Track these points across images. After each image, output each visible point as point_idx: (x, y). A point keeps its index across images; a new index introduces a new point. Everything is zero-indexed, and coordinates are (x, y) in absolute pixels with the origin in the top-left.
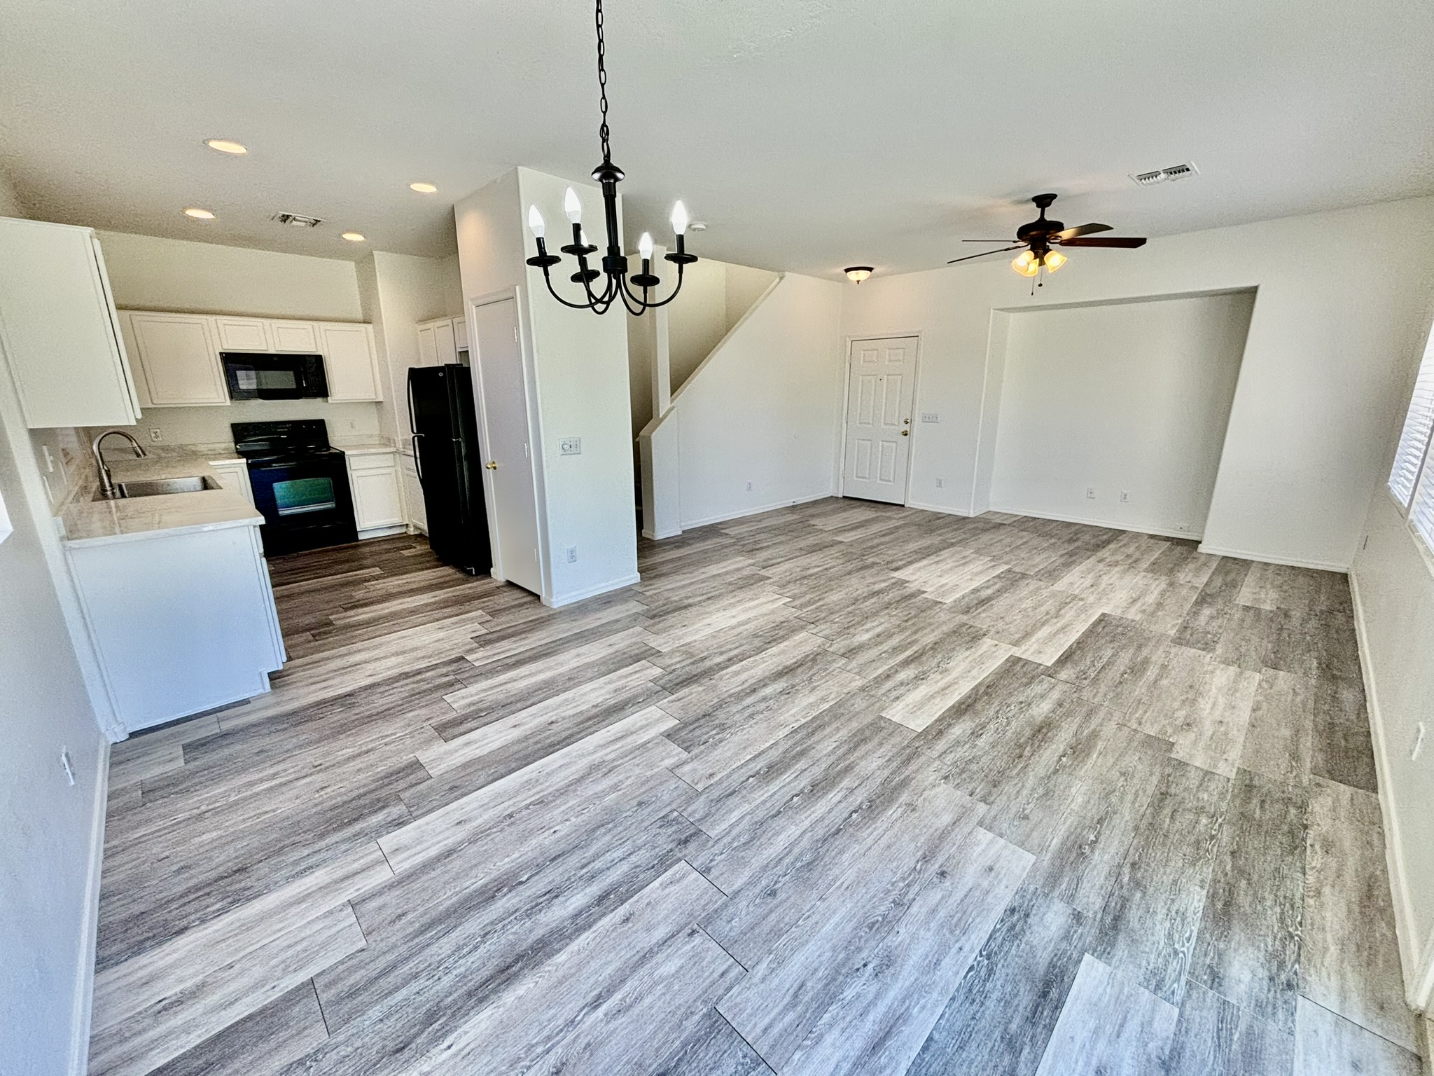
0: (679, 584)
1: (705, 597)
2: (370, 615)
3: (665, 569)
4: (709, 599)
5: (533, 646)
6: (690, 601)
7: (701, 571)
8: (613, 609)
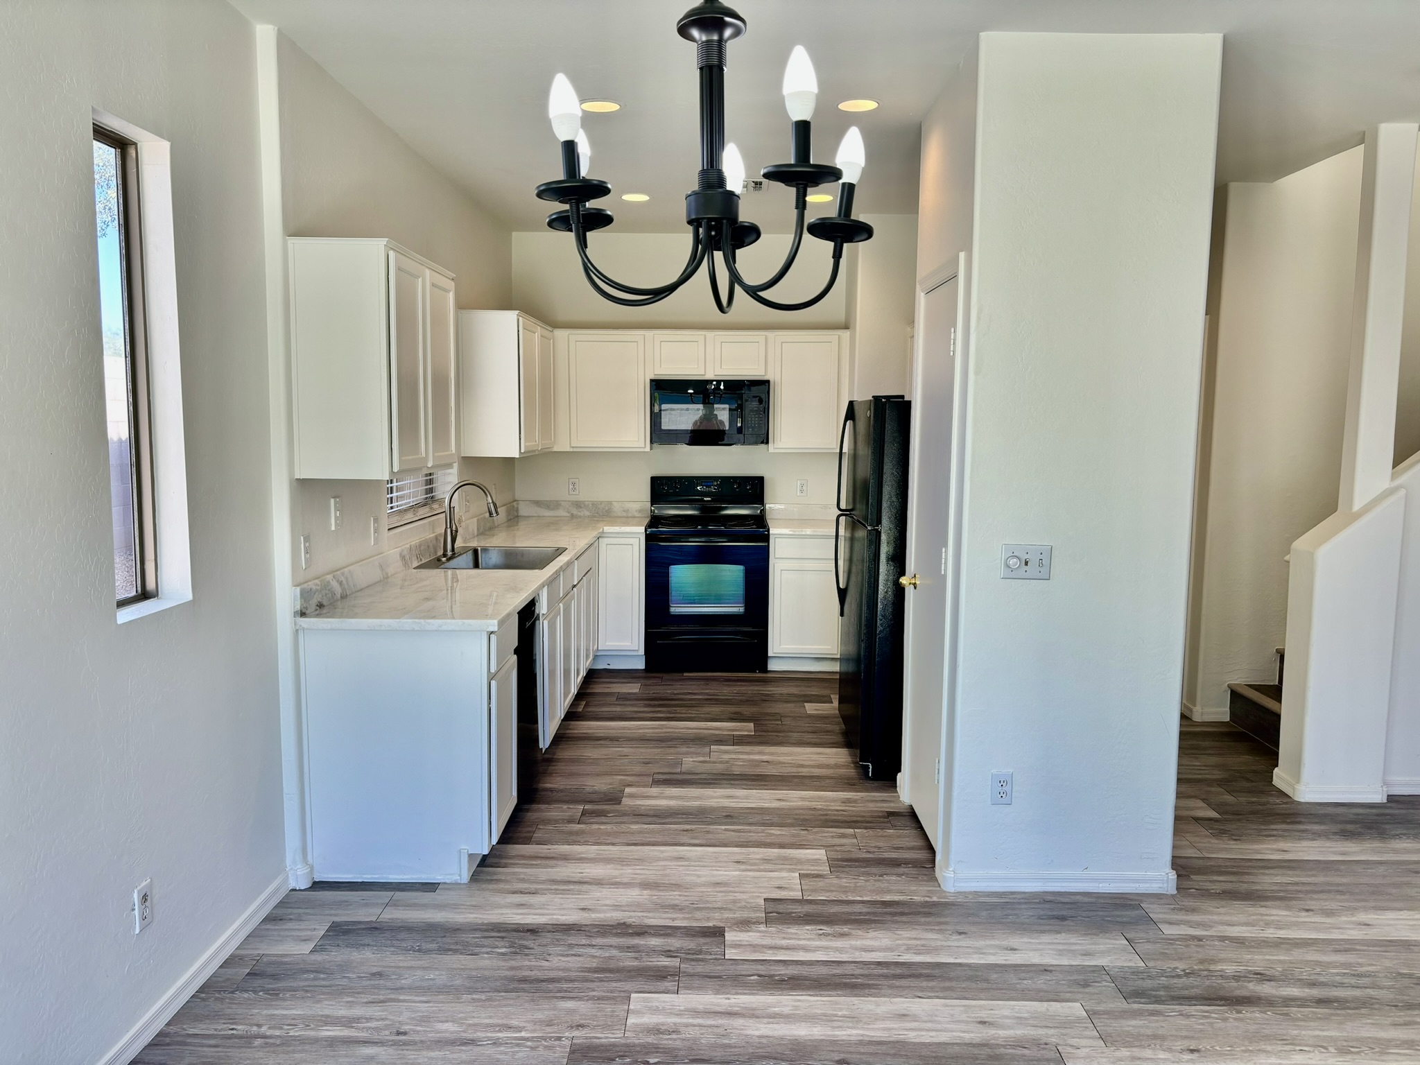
0: (1271, 933)
1: (1316, 992)
2: (672, 803)
3: (1268, 881)
4: (1321, 1002)
5: (844, 958)
6: (1267, 989)
7: (1363, 917)
8: (1061, 938)
